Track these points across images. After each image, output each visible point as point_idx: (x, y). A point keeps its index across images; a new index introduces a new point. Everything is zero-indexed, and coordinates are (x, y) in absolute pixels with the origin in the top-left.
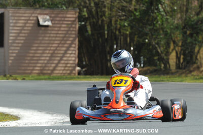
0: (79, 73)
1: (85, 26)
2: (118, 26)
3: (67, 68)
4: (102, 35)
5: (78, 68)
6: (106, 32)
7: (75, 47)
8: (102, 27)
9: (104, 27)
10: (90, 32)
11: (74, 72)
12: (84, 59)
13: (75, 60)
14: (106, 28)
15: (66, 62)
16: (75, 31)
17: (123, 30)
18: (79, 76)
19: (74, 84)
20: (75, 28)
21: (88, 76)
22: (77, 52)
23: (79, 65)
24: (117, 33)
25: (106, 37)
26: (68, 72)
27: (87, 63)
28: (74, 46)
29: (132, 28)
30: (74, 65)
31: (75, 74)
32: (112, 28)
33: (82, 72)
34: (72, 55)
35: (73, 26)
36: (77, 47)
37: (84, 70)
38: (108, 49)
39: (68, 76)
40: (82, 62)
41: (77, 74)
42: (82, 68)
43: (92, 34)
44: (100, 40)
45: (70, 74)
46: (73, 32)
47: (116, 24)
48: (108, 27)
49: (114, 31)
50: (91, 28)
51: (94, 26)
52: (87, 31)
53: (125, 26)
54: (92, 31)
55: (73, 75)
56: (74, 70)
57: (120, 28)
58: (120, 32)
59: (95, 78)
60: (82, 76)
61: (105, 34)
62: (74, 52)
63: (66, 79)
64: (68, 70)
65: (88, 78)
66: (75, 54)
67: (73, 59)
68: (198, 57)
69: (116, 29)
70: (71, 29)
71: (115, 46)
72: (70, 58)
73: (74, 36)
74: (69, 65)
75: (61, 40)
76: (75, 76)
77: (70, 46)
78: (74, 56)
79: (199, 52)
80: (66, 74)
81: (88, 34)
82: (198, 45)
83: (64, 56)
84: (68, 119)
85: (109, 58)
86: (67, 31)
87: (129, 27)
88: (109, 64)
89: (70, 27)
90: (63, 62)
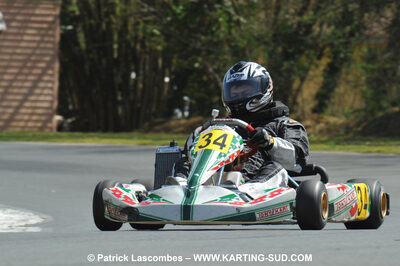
0: (60, 128)
1: (73, 33)
2: (141, 34)
3: (35, 118)
4: (108, 51)
5: (58, 118)
6: (116, 46)
7: (52, 75)
8: (107, 35)
9: (112, 35)
10: (83, 45)
11: (49, 125)
12: (69, 100)
13: (52, 102)
14: (116, 37)
15: (34, 105)
16: (53, 42)
17: (150, 41)
18: (60, 134)
20: (53, 36)
21: (77, 134)
22: (56, 85)
23: (59, 112)
24: (138, 47)
25: (116, 55)
26: (39, 124)
27: (77, 106)
28: (50, 72)
29: (168, 37)
30: (50, 111)
31: (51, 129)
32: (128, 37)
33: (65, 125)
34: (46, 91)
35: (51, 32)
36: (56, 77)
37: (69, 120)
38: (118, 80)
39: (40, 133)
40: (67, 105)
41: (55, 130)
42: (66, 115)
43: (88, 51)
44: (104, 61)
45: (41, 129)
46: (50, 45)
47: (136, 30)
48: (121, 35)
49: (132, 44)
50: (86, 36)
51: (91, 33)
52: (77, 44)
53: (153, 35)
54: (87, 43)
55: (47, 130)
56: (50, 120)
57: (144, 38)
58: (143, 46)
59: (92, 137)
60: (65, 134)
61: (112, 50)
62: (50, 85)
63: (35, 138)
64: (37, 121)
65: (77, 137)
66: (52, 88)
67: (49, 98)
68: (299, 100)
69: (136, 39)
70: (46, 39)
71: (133, 75)
72: (42, 98)
73: (51, 52)
74: (40, 111)
75: (26, 61)
76: (52, 134)
77: (44, 73)
78: (50, 92)
79: (299, 90)
80: (35, 129)
81: (80, 50)
82: (300, 75)
83: (31, 93)
84: (35, 219)
85: (119, 98)
86: (39, 42)
87: (163, 37)
88: (120, 110)
89: (43, 36)
90: (27, 104)
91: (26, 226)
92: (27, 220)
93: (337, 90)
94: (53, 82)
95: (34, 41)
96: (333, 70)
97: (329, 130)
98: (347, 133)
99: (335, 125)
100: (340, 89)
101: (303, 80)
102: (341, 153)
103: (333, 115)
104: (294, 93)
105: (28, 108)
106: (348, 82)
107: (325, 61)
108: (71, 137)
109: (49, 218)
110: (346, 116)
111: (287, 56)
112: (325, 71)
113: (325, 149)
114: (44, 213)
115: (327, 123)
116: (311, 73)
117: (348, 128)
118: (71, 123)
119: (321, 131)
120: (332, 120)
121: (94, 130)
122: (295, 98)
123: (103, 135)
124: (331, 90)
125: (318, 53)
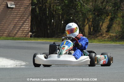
0: (31, 36)
1: (35, 8)
2: (55, 9)
3: (24, 33)
4: (45, 14)
5: (30, 33)
6: (47, 12)
7: (29, 21)
8: (45, 9)
10: (38, 12)
11: (28, 35)
12: (34, 28)
13: (28, 29)
14: (47, 10)
15: (23, 29)
16: (29, 11)
17: (58, 11)
18: (31, 38)
19: (28, 42)
20: (29, 9)
21: (36, 38)
22: (30, 24)
23: (31, 32)
24: (54, 13)
25: (47, 15)
26: (25, 35)
27: (36, 30)
28: (28, 20)
29: (63, 10)
30: (28, 32)
31: (28, 37)
32: (51, 10)
33: (33, 36)
34: (27, 26)
35: (28, 8)
37: (34, 34)
38: (48, 22)
39: (25, 38)
40: (33, 30)
41: (29, 37)
42: (33, 33)
43: (39, 13)
44: (44, 17)
45: (25, 37)
46: (28, 12)
47: (53, 8)
48: (49, 9)
49: (52, 12)
50: (39, 10)
51: (40, 8)
52: (36, 12)
53: (59, 9)
55: (27, 37)
56: (28, 34)
57: (56, 10)
58: (56, 12)
59: (40, 39)
61: (47, 13)
62: (28, 24)
63: (23, 39)
64: (24, 34)
65: (36, 39)
66: (28, 25)
67: (28, 28)
68: (102, 28)
69: (53, 10)
70: (27, 10)
71: (53, 21)
72: (26, 27)
73: (28, 14)
74: (25, 31)
75: (21, 17)
76: (28, 38)
77: (26, 20)
78: (28, 26)
79: (102, 25)
80: (23, 37)
81: (37, 14)
82: (102, 21)
83: (22, 26)
84: (24, 63)
85: (49, 28)
86: (24, 11)
87: (61, 10)
88: (49, 31)
89: (26, 9)
90: (21, 29)
91: (21, 65)
92: (21, 64)
93: (113, 25)
94: (29, 23)
95: (23, 11)
96: (112, 20)
97: (111, 37)
98: (116, 38)
99: (113, 36)
100: (114, 25)
101: (103, 23)
102: (115, 44)
103: (112, 33)
104: (100, 26)
105: (21, 30)
106: (116, 23)
107: (109, 17)
108: (34, 39)
109: (28, 63)
110: (116, 33)
111: (98, 15)
112: (109, 20)
113: (110, 43)
114: (26, 61)
115: (110, 35)
116: (105, 21)
117: (116, 37)
118: (34, 35)
119: (108, 38)
120: (112, 34)
121: (41, 37)
122: (100, 28)
123: (43, 38)
124: (112, 25)
125: (107, 15)
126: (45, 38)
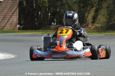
1: (22, 1)
2: (42, 2)
3: (12, 26)
4: (32, 6)
5: (18, 26)
6: (34, 5)
7: (16, 14)
11: (16, 28)
12: (22, 20)
13: (16, 21)
14: (34, 2)
18: (19, 31)
23: (19, 24)
24: (41, 5)
25: (34, 8)
26: (13, 28)
27: (24, 23)
28: (16, 13)
30: (16, 24)
32: (38, 3)
33: (21, 28)
35: (16, 1)
36: (18, 14)
37: (22, 26)
38: (36, 15)
40: (21, 22)
41: (18, 29)
44: (31, 10)
46: (16, 5)
51: (27, 2)
54: (26, 4)
55: (15, 30)
56: (16, 26)
59: (28, 32)
60: (20, 31)
62: (16, 17)
63: (12, 32)
66: (16, 18)
68: (87, 19)
70: (14, 3)
71: (40, 13)
73: (16, 7)
74: (13, 24)
75: (8, 10)
76: (17, 31)
77: (14, 13)
79: (87, 16)
81: (24, 7)
82: (88, 13)
83: (10, 19)
84: (13, 56)
85: (36, 20)
86: (12, 4)
87: (48, 2)
88: (36, 23)
90: (9, 22)
92: (10, 57)
94: (17, 16)
96: (97, 11)
97: (96, 28)
98: (101, 29)
99: (98, 26)
100: (99, 16)
102: (100, 35)
103: (98, 24)
104: (86, 18)
107: (94, 8)
108: (22, 32)
109: (17, 56)
110: (101, 24)
111: (83, 7)
112: (95, 11)
113: (95, 34)
114: (15, 54)
115: (96, 26)
116: (91, 12)
117: (102, 28)
119: (94, 28)
120: (97, 25)
121: (29, 30)
122: (86, 19)
124: (97, 16)
125: (92, 6)
126: (33, 31)
